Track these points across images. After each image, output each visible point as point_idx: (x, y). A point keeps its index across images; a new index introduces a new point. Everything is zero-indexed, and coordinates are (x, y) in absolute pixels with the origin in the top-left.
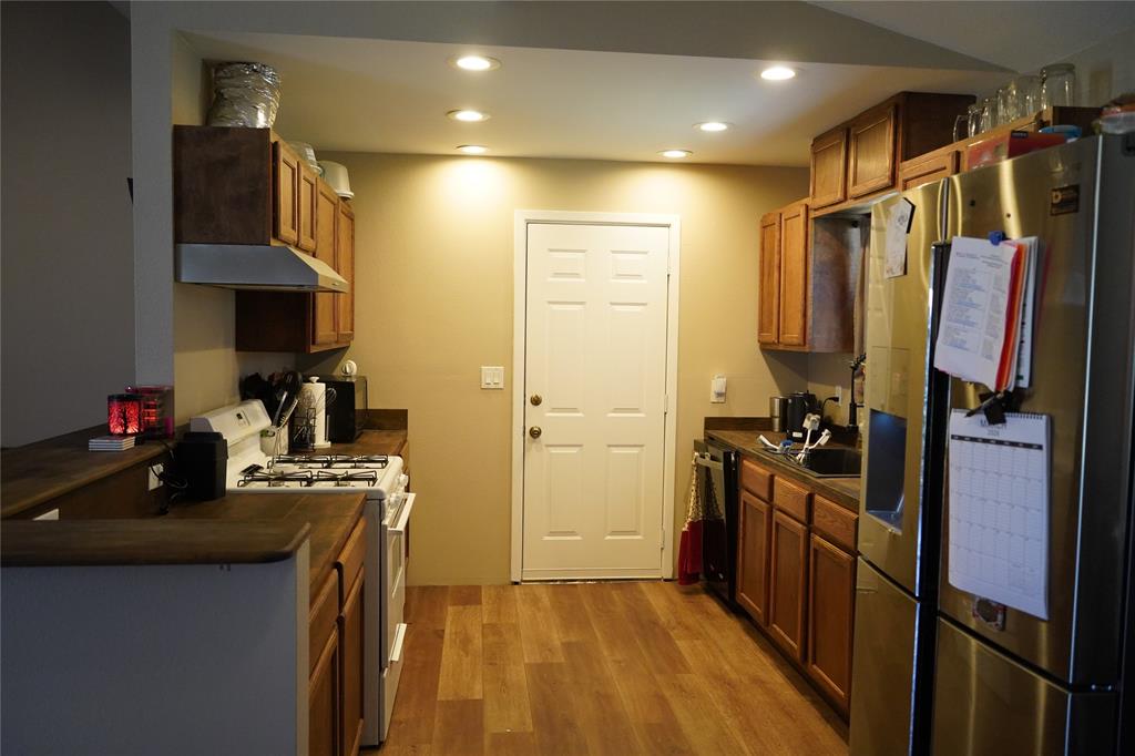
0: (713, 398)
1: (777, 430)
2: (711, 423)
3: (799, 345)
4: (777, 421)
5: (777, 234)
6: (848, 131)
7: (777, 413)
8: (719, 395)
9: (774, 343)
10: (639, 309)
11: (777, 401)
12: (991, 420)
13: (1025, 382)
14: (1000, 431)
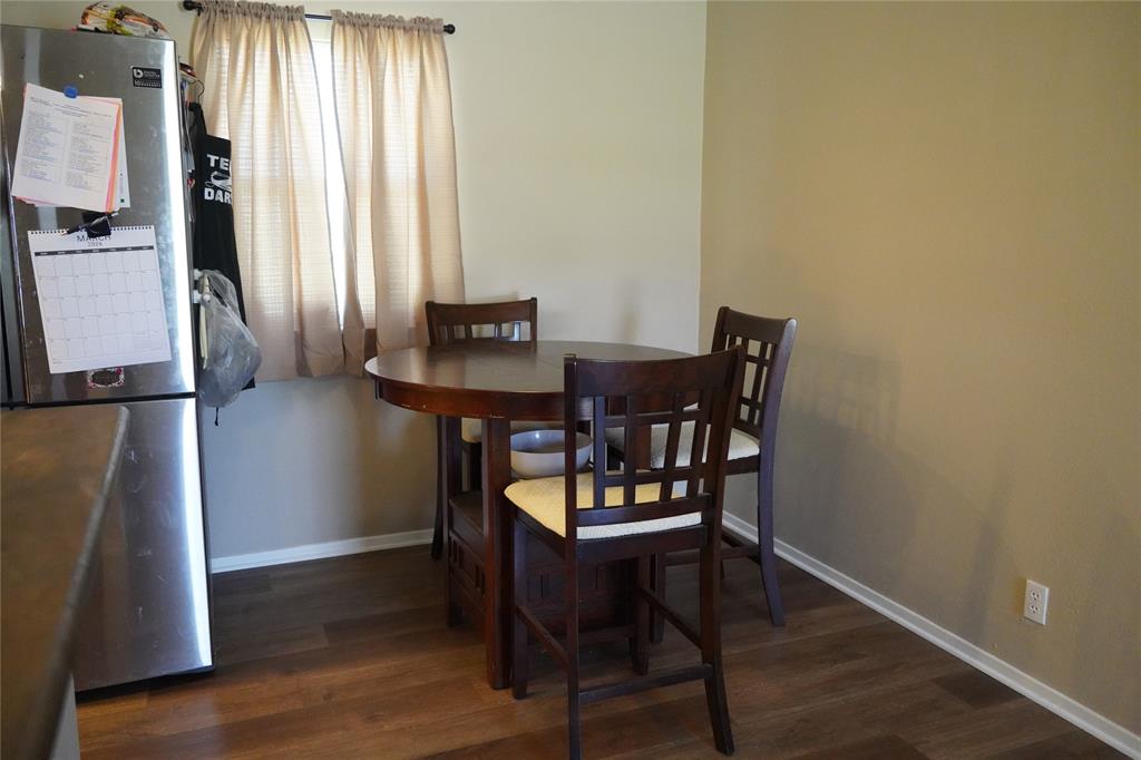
12: (91, 236)
13: (127, 204)
14: (104, 242)
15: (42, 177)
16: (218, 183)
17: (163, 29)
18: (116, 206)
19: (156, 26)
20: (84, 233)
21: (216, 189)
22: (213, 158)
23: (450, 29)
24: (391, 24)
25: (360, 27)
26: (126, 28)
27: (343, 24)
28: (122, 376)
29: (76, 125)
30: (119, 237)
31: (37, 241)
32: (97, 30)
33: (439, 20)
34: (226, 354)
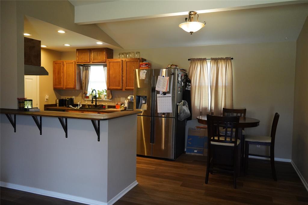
0: (46, 100)
1: (58, 106)
2: (46, 106)
3: (74, 88)
4: (58, 104)
5: (62, 66)
6: (90, 50)
7: (58, 103)
8: (47, 99)
9: (62, 88)
10: (31, 80)
11: (58, 100)
12: (164, 95)
13: (168, 91)
14: (165, 96)
15: (159, 87)
16: (188, 87)
17: (178, 66)
18: (167, 91)
19: (176, 66)
20: (163, 94)
21: (188, 88)
22: (188, 83)
23: (232, 59)
24: (221, 59)
25: (216, 60)
26: (172, 67)
27: (212, 60)
28: (166, 114)
29: (164, 81)
30: (167, 95)
31: (158, 95)
32: (169, 68)
33: (230, 57)
34: (182, 113)
